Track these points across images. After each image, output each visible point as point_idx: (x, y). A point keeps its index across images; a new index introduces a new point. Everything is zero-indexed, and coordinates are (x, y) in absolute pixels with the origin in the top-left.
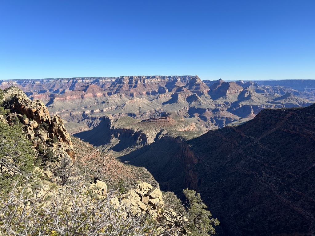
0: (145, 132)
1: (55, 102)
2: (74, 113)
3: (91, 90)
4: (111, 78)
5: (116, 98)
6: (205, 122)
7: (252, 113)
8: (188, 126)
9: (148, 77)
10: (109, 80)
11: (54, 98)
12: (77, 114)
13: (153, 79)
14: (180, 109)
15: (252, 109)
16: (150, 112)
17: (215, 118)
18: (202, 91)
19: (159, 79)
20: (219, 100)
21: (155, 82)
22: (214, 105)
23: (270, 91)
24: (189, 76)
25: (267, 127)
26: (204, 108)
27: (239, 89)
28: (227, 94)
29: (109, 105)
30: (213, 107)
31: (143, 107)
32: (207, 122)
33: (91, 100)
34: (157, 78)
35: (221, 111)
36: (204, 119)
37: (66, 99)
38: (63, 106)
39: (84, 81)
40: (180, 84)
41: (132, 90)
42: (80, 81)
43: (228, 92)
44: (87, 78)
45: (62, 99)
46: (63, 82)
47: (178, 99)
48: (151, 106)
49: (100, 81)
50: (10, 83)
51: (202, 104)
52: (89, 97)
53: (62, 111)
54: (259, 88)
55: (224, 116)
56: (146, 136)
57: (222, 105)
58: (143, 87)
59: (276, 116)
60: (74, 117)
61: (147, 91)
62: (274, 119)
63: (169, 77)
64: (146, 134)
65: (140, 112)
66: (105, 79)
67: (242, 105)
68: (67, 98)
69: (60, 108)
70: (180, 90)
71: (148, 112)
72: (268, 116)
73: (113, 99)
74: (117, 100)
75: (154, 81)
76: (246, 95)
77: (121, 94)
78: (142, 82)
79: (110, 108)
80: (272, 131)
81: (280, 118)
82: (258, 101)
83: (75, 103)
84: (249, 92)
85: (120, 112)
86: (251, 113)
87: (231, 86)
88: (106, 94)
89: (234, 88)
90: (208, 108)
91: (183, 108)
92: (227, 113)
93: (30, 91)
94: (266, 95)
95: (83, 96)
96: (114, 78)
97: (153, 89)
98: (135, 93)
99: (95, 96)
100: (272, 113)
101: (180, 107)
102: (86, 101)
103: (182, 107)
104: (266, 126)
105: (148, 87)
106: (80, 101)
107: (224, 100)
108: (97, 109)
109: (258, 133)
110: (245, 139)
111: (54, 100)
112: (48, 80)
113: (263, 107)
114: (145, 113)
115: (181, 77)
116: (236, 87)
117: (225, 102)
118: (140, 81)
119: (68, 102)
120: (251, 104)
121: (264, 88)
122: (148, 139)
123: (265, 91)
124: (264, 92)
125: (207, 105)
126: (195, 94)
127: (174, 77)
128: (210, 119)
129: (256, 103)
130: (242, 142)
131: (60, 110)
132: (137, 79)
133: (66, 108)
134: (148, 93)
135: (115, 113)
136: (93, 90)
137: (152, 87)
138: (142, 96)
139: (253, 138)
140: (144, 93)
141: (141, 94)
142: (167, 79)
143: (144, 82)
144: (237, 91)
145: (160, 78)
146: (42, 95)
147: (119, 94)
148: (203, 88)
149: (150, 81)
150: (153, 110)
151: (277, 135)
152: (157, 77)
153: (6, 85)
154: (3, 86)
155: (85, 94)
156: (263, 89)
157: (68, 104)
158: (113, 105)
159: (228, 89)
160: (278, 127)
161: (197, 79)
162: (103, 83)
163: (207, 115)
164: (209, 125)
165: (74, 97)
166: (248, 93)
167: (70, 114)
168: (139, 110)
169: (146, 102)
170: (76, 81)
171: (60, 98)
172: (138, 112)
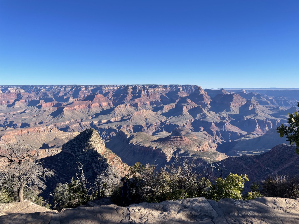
0: (164, 151)
1: (65, 112)
2: (83, 124)
3: (97, 100)
4: (113, 86)
5: (122, 109)
6: (212, 137)
7: (258, 128)
8: (202, 145)
9: (151, 87)
10: (111, 88)
11: (64, 108)
12: (86, 125)
13: (156, 89)
14: (185, 122)
15: (257, 123)
16: (156, 124)
17: (221, 131)
18: (206, 103)
19: (161, 89)
20: (223, 113)
21: (158, 92)
22: (219, 118)
23: (273, 102)
24: (190, 85)
25: (283, 161)
26: (210, 121)
27: (243, 102)
28: (231, 107)
29: (116, 116)
30: (218, 120)
31: (149, 119)
32: (214, 136)
33: (97, 110)
34: (160, 88)
35: (227, 124)
36: (211, 133)
37: (74, 109)
38: (72, 116)
39: (88, 89)
40: (183, 94)
41: (136, 100)
42: (83, 89)
43: (232, 104)
44: (90, 85)
45: (71, 108)
46: (67, 90)
47: (183, 112)
48: (156, 117)
49: (103, 89)
50: (18, 90)
51: (207, 117)
52: (96, 107)
53: (71, 121)
54: (263, 99)
55: (230, 130)
56: (165, 154)
57: (227, 118)
58: (147, 97)
59: (289, 152)
60: (84, 127)
61: (151, 100)
62: (288, 154)
63: (171, 86)
64: (165, 153)
65: (147, 124)
66: (107, 87)
67: (247, 118)
68: (76, 107)
69: (70, 118)
70: (183, 100)
71: (154, 124)
72: (283, 151)
73: (119, 109)
74: (122, 110)
75: (157, 90)
76: (250, 108)
77: (127, 105)
78: (146, 91)
79: (117, 119)
80: (287, 165)
81: (293, 154)
82: (262, 114)
83: (83, 112)
84: (253, 104)
85: (127, 124)
86: (256, 128)
87: (234, 99)
88: (111, 104)
89: (238, 100)
90: (213, 122)
91: (188, 121)
92: (232, 127)
93: (36, 98)
94: (270, 107)
95: (90, 106)
96: (116, 85)
97: (156, 99)
98: (139, 103)
99: (100, 105)
100: (286, 149)
101: (186, 119)
102: (92, 111)
103: (188, 119)
104: (281, 160)
105: (152, 97)
106: (87, 110)
107: (228, 113)
108: (105, 120)
109: (276, 166)
110: (264, 170)
111: (64, 110)
112: (52, 87)
113: (268, 122)
114: (151, 125)
115: (183, 86)
116: (239, 99)
117: (229, 115)
118: (144, 91)
119: (76, 111)
120: (256, 118)
121: (267, 98)
122: (167, 157)
123: (269, 102)
124: (267, 104)
125: (212, 118)
126: (200, 107)
127: (176, 86)
128: (216, 133)
129: (261, 117)
130: (262, 173)
131: (69, 120)
132: (141, 89)
133: (75, 118)
134: (151, 103)
135: (123, 125)
136: (99, 100)
137: (155, 97)
138: (146, 106)
139: (272, 170)
140: (148, 103)
141: (145, 104)
142: (169, 88)
143: (147, 92)
144: (241, 103)
145: (162, 87)
146: (50, 104)
147: (124, 104)
148: (207, 99)
149: (153, 91)
150: (159, 121)
151: (292, 170)
152: (160, 86)
153: (14, 92)
154: (11, 93)
155: (92, 104)
156: (267, 101)
157: (76, 113)
158: (119, 115)
159: (232, 101)
160: (292, 162)
161: (200, 90)
162: (105, 91)
163: (213, 129)
164: (216, 139)
165: (82, 107)
166: (252, 106)
167: (80, 124)
168: (146, 122)
169: (152, 113)
170: (80, 89)
171: (69, 107)
172: (145, 123)
